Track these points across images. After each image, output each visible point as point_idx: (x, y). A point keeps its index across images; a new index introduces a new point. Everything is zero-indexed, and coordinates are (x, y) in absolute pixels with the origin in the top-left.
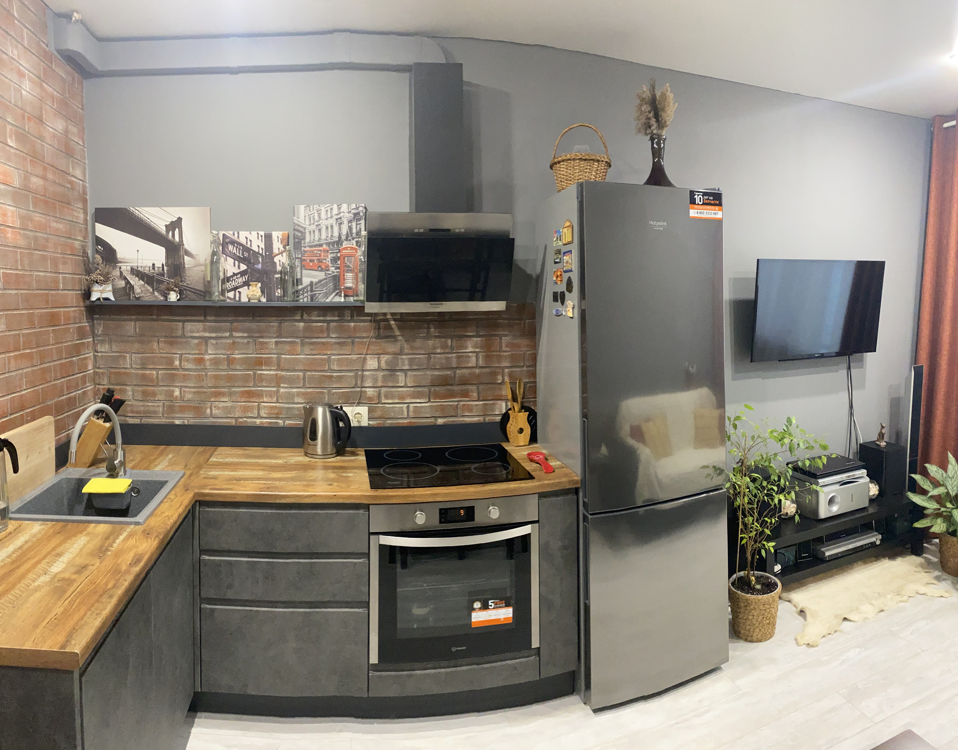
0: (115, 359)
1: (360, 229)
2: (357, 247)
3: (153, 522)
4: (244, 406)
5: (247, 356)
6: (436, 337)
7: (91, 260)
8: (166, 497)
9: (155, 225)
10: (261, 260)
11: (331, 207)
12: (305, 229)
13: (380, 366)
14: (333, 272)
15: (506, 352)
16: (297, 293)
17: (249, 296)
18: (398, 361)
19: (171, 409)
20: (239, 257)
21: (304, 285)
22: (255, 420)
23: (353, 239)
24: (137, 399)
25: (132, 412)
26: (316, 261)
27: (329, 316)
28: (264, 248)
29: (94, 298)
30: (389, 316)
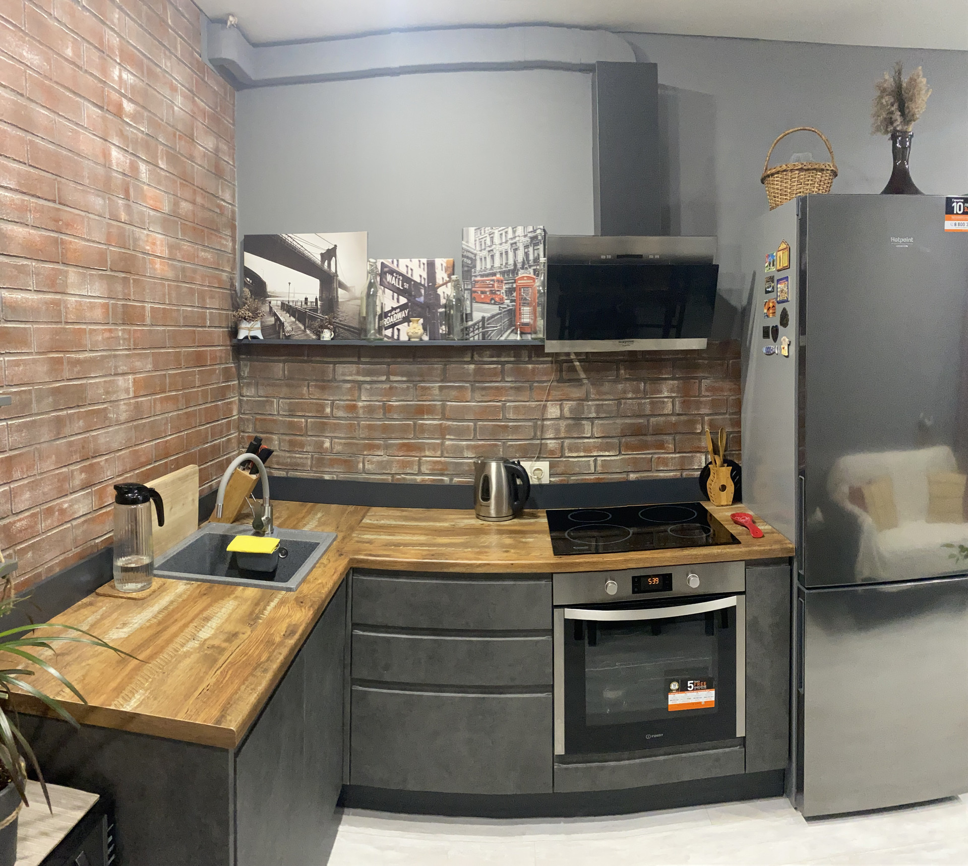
0: (261, 405)
1: (539, 255)
2: (534, 277)
3: (305, 588)
4: (403, 461)
5: (406, 403)
6: (627, 379)
7: (239, 295)
8: (317, 562)
9: (310, 254)
10: (423, 293)
11: (506, 230)
12: (475, 255)
13: (563, 415)
14: (508, 306)
15: (707, 397)
16: (466, 330)
17: (410, 334)
18: (583, 409)
19: (320, 462)
20: (398, 289)
21: (474, 321)
22: (415, 477)
23: (530, 266)
24: (283, 449)
25: (278, 464)
26: (488, 293)
27: (505, 357)
28: (426, 277)
29: (241, 336)
30: (573, 357)
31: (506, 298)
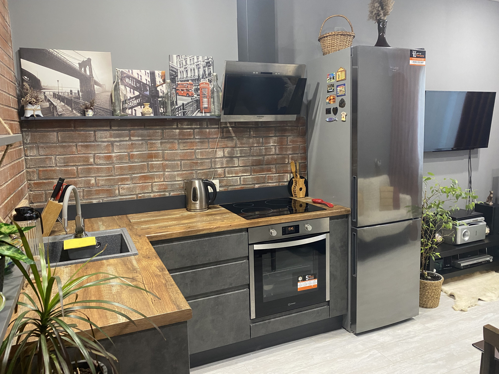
1: (211, 72)
2: (209, 83)
4: (142, 186)
5: (142, 152)
6: (254, 137)
9: (71, 63)
10: (148, 89)
11: (193, 57)
12: (177, 70)
13: (225, 155)
14: (196, 98)
15: (290, 145)
18: (234, 152)
20: (133, 86)
21: (178, 106)
22: (150, 194)
23: (206, 77)
26: (185, 91)
27: (195, 125)
28: (150, 81)
29: (28, 115)
30: (228, 125)
31: (195, 93)
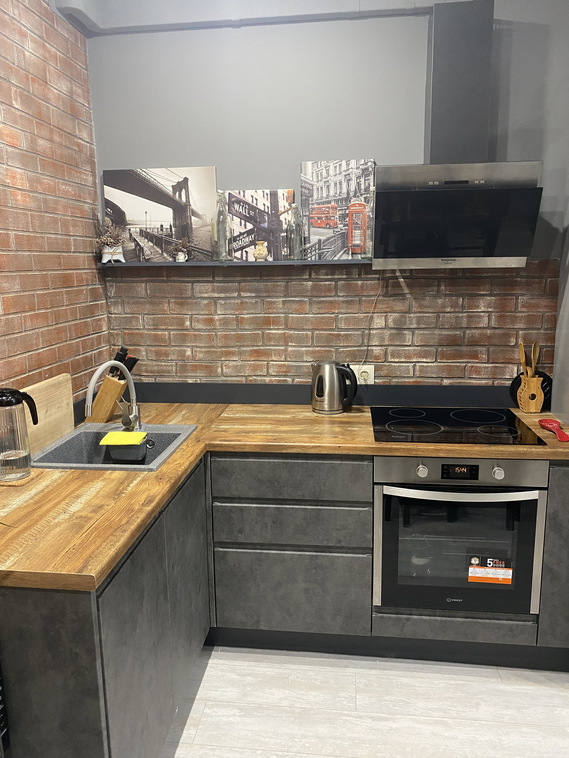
0: (128, 321)
1: (369, 184)
2: (365, 204)
3: (164, 468)
4: (254, 365)
5: (255, 315)
6: (446, 295)
7: (101, 223)
8: (178, 448)
9: (162, 186)
10: (267, 219)
11: (340, 163)
12: (313, 186)
13: (388, 325)
14: (341, 230)
15: (522, 312)
16: (305, 251)
17: (256, 255)
18: (406, 320)
19: (184, 368)
20: (245, 216)
21: (312, 244)
22: (264, 378)
23: (361, 195)
24: (150, 358)
25: (146, 371)
26: (324, 219)
27: (338, 274)
28: (269, 206)
29: (105, 261)
30: (398, 274)
31: (339, 223)
